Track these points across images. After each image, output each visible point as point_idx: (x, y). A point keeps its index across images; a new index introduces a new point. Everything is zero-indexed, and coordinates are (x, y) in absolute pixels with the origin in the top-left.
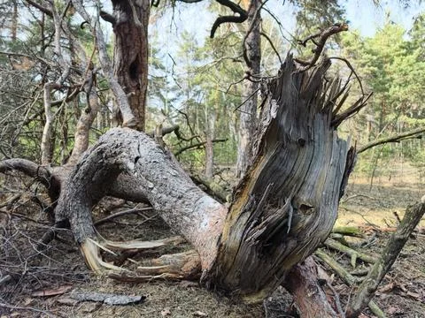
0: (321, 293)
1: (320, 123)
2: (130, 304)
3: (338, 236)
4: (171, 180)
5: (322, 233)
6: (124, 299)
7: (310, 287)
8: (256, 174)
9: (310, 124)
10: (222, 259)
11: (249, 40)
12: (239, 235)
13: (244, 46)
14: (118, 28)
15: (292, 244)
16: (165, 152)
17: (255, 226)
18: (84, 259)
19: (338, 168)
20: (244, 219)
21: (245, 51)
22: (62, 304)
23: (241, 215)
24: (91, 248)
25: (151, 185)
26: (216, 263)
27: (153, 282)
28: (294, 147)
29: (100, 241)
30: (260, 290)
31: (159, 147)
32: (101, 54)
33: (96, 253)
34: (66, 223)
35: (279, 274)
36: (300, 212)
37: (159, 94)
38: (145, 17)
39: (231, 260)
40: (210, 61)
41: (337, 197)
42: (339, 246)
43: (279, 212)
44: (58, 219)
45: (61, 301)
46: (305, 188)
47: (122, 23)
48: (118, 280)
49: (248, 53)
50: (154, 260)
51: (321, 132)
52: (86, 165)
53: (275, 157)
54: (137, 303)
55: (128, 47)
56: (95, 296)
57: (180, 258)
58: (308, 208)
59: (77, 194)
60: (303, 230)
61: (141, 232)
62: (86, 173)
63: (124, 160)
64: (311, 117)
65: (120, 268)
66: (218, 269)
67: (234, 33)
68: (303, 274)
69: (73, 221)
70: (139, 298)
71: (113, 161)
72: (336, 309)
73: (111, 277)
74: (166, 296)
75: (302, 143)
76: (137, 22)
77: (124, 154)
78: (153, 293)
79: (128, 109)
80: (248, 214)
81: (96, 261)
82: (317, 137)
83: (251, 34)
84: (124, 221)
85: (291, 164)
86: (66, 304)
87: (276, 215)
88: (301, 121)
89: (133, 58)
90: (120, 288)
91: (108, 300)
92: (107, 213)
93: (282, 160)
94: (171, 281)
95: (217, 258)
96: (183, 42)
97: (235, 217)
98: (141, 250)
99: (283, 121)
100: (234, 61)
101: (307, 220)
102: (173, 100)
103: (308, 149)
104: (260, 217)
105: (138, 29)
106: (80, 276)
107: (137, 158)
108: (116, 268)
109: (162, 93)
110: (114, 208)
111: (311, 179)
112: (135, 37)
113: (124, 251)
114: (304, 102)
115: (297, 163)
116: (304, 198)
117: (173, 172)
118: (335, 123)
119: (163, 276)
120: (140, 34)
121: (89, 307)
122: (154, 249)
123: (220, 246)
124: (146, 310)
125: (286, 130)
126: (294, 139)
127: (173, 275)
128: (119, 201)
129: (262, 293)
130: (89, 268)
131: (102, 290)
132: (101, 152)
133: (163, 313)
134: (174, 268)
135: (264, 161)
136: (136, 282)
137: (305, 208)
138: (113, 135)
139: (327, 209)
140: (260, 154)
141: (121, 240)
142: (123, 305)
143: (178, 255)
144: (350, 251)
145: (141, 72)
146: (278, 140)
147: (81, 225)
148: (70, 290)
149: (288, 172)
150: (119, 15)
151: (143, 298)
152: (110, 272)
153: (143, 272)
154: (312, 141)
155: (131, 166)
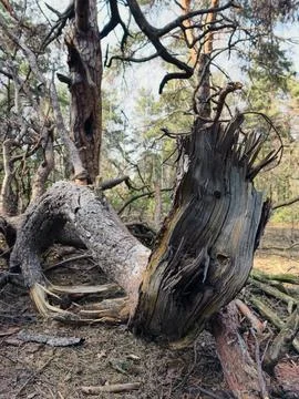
0: (241, 341)
1: (236, 175)
2: (69, 346)
3: (275, 282)
4: (106, 229)
5: (238, 282)
6: (65, 341)
7: (230, 335)
8: (172, 226)
9: (227, 177)
10: (144, 306)
11: (198, 94)
12: (157, 284)
13: (194, 99)
14: (73, 88)
15: (208, 293)
16: (103, 204)
17: (172, 275)
18: (33, 302)
19: (253, 219)
20: (162, 269)
21: (195, 104)
22: (9, 344)
23: (160, 265)
24: (39, 292)
25: (89, 234)
26: (138, 310)
27: (93, 325)
28: (210, 199)
29: (48, 285)
30: (183, 336)
31: (98, 199)
32: (55, 113)
33: (43, 298)
34: (17, 269)
35: (200, 321)
36: (217, 262)
37: (118, 147)
38: (98, 77)
39: (152, 308)
40: (164, 115)
41: (252, 247)
42: (276, 292)
43: (194, 262)
44: (12, 265)
45: (8, 341)
46: (221, 238)
47: (77, 84)
48: (62, 322)
49: (198, 106)
50: (96, 305)
51: (237, 184)
52: (35, 215)
53: (190, 209)
54: (76, 345)
55: (83, 106)
56: (39, 337)
57: (119, 303)
58: (225, 258)
59: (27, 242)
60: (220, 280)
61: (89, 277)
62: (34, 223)
63: (66, 211)
64: (227, 169)
65: (66, 312)
66: (141, 316)
67: (185, 88)
68: (225, 322)
69: (23, 267)
70: (78, 340)
71: (57, 212)
72: (254, 358)
73: (55, 319)
74: (105, 339)
75: (218, 195)
76: (90, 82)
77: (66, 205)
78: (92, 336)
79: (80, 162)
80: (166, 264)
81: (44, 305)
82: (233, 189)
83: (201, 89)
84: (75, 267)
85: (207, 215)
86: (13, 345)
87: (191, 264)
88: (216, 174)
89: (87, 115)
90: (63, 330)
91: (50, 342)
92: (60, 258)
93: (197, 211)
94: (110, 325)
95: (138, 306)
96: (140, 98)
97: (155, 266)
98: (87, 295)
99: (197, 175)
100: (185, 114)
101: (224, 270)
102: (131, 152)
103: (224, 201)
104: (177, 267)
105: (92, 88)
106: (29, 318)
107: (77, 209)
108: (61, 311)
109: (121, 145)
110: (67, 254)
111: (227, 230)
112: (89, 95)
113: (71, 295)
114: (220, 155)
115: (214, 215)
116: (220, 248)
117: (108, 222)
118: (250, 175)
119: (103, 319)
120: (93, 93)
121: (32, 348)
122: (99, 293)
123: (141, 294)
124: (84, 352)
125: (201, 183)
126: (210, 191)
127: (112, 319)
128: (71, 248)
129: (186, 340)
130: (37, 311)
131: (47, 331)
132: (47, 204)
133: (99, 356)
134: (113, 312)
135: (180, 213)
136: (79, 325)
137: (221, 258)
138: (58, 187)
139: (242, 259)
140: (176, 206)
141: (71, 284)
142: (63, 347)
143: (117, 300)
144: (287, 298)
145: (95, 128)
146: (192, 192)
147: (31, 271)
148: (18, 331)
149: (205, 222)
150: (74, 76)
151: (82, 340)
152: (55, 315)
153: (86, 316)
154: (228, 193)
155: (72, 216)
